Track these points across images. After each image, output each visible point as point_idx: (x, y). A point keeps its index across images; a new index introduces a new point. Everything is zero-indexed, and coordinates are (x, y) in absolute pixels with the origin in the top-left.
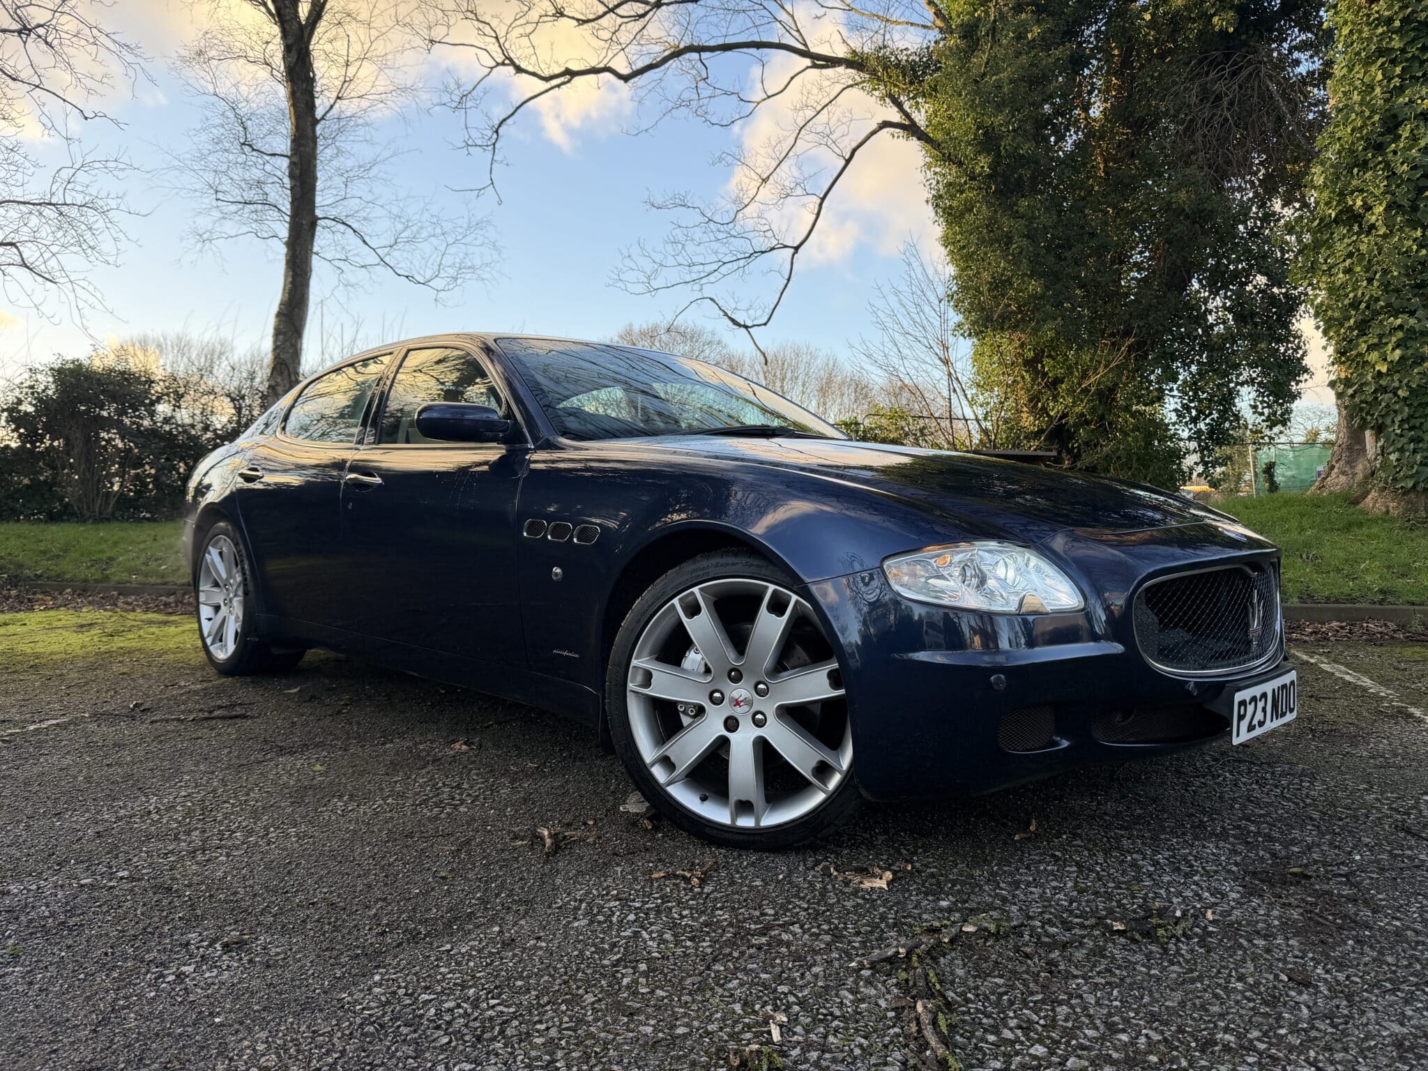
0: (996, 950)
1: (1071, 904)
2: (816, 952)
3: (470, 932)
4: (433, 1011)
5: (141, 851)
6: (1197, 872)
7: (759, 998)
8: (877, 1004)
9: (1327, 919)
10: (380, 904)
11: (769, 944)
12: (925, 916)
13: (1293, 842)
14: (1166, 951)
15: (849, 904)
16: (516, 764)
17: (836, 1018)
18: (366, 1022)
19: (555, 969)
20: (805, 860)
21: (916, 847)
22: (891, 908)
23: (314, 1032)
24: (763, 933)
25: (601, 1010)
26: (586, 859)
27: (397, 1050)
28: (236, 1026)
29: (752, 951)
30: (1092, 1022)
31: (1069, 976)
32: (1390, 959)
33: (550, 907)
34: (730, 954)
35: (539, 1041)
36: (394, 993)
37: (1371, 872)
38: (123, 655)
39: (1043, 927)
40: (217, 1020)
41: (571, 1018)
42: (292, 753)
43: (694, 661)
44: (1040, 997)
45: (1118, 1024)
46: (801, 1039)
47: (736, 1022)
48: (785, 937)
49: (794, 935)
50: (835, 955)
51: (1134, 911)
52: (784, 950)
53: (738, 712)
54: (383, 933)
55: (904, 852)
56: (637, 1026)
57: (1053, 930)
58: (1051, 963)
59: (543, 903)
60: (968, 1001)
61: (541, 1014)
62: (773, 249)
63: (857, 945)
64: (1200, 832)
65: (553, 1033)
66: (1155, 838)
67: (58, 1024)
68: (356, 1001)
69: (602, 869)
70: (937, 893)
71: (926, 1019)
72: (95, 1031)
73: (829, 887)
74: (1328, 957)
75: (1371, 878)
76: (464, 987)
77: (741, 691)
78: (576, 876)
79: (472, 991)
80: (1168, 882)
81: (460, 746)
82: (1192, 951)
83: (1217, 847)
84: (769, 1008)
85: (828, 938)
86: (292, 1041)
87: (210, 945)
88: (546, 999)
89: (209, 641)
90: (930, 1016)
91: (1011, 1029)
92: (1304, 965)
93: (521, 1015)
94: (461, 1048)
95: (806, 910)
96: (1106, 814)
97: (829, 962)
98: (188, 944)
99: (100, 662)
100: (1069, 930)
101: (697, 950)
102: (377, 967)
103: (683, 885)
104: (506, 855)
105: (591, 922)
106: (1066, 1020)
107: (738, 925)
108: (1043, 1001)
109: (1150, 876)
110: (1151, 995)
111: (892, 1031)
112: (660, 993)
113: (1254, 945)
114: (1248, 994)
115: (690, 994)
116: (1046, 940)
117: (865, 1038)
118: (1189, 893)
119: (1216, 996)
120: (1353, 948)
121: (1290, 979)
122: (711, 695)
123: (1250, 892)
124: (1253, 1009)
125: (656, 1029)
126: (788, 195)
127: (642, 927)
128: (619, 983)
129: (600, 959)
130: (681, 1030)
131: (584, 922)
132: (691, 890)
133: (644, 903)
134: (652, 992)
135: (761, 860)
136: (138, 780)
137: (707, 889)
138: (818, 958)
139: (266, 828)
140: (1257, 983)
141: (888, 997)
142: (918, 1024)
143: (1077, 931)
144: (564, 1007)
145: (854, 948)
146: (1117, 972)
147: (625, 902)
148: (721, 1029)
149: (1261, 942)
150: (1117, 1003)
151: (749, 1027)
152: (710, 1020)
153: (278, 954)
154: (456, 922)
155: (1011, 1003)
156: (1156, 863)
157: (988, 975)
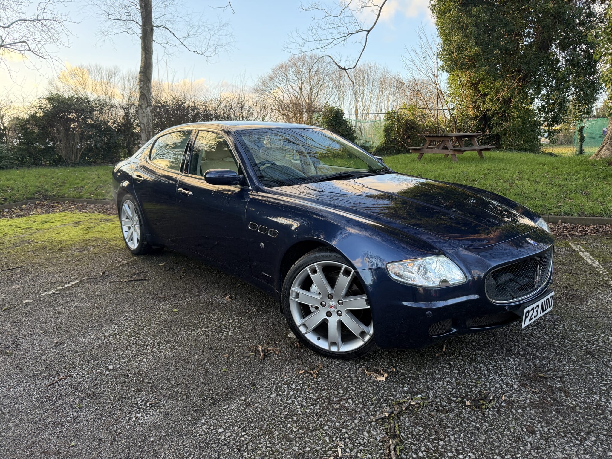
0: (422, 414)
1: (453, 390)
2: (356, 413)
3: (234, 399)
4: (223, 437)
5: (115, 355)
6: (504, 374)
7: (335, 434)
8: (376, 439)
9: (547, 401)
10: (202, 385)
11: (340, 409)
12: (398, 396)
13: (544, 359)
14: (484, 414)
15: (370, 388)
16: (249, 309)
17: (361, 445)
18: (201, 441)
19: (265, 419)
20: (356, 365)
21: (398, 358)
22: (385, 391)
23: (184, 445)
24: (338, 403)
25: (280, 439)
26: (276, 362)
27: (212, 454)
28: (158, 442)
29: (334, 411)
30: (451, 449)
31: (446, 427)
32: (567, 421)
33: (262, 387)
34: (326, 413)
35: (259, 452)
36: (210, 428)
37: (571, 376)
38: (94, 241)
39: (440, 402)
40: (151, 439)
41: (270, 442)
42: (165, 301)
43: (315, 289)
44: (434, 437)
45: (460, 450)
46: (348, 454)
47: (326, 446)
48: (346, 405)
49: (349, 403)
50: (363, 415)
51: (476, 394)
52: (345, 411)
53: (332, 310)
54: (204, 400)
55: (393, 361)
56: (293, 447)
57: (444, 403)
58: (441, 420)
59: (260, 385)
60: (408, 438)
61: (260, 440)
62: (357, 32)
63: (371, 409)
64: (509, 353)
65: (264, 449)
66: (491, 355)
67: (99, 440)
68: (197, 432)
69: (280, 368)
70: (404, 383)
71: (392, 448)
72: (112, 444)
73: (364, 379)
74: (544, 419)
75: (570, 379)
76: (233, 426)
77: (332, 303)
78: (272, 371)
79: (236, 428)
80: (492, 379)
81: (227, 299)
82: (494, 415)
83: (514, 361)
84: (338, 439)
85: (361, 406)
86: (177, 449)
87: (145, 404)
88: (261, 433)
89: (127, 240)
90: (394, 446)
91: (422, 452)
92: (534, 423)
93: (253, 440)
94: (233, 454)
95: (354, 391)
96: (474, 342)
97: (361, 418)
98: (137, 403)
99: (85, 245)
100: (450, 404)
101: (314, 410)
102: (203, 416)
103: (310, 377)
104: (246, 360)
105: (277, 395)
106: (442, 448)
107: (329, 398)
108: (435, 439)
109: (485, 375)
110: (474, 437)
111: (380, 452)
112: (301, 431)
113: (518, 412)
114: (510, 437)
115: (311, 432)
116: (441, 408)
117: (370, 454)
118: (498, 386)
119: (498, 438)
120: (554, 415)
121: (527, 430)
122: (321, 303)
123: (522, 385)
124: (510, 444)
125: (299, 449)
126: (365, 6)
127: (295, 398)
128: (287, 426)
129: (280, 414)
130: (308, 449)
131: (274, 395)
132: (313, 379)
133: (296, 386)
134: (298, 430)
135: (339, 364)
136: (109, 316)
137: (319, 380)
138: (357, 415)
139: (159, 343)
140: (515, 432)
141: (380, 435)
142: (389, 450)
143: (453, 404)
144: (267, 437)
145: (370, 411)
146: (464, 425)
147: (289, 385)
148: (321, 449)
149: (520, 411)
150: (461, 440)
151: (331, 448)
152: (317, 444)
153: (169, 408)
154: (229, 395)
155: (424, 439)
156: (488, 369)
157: (417, 425)
